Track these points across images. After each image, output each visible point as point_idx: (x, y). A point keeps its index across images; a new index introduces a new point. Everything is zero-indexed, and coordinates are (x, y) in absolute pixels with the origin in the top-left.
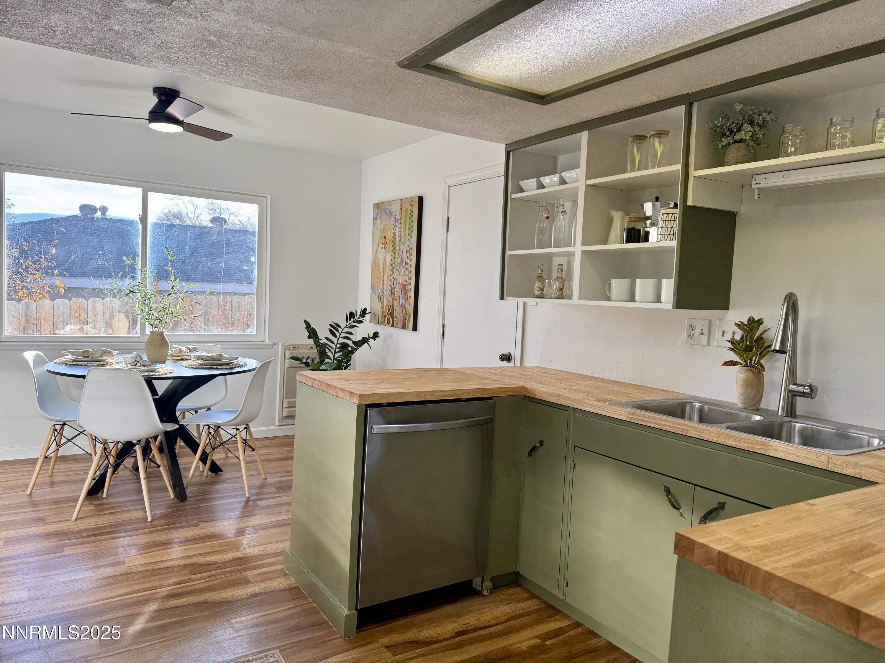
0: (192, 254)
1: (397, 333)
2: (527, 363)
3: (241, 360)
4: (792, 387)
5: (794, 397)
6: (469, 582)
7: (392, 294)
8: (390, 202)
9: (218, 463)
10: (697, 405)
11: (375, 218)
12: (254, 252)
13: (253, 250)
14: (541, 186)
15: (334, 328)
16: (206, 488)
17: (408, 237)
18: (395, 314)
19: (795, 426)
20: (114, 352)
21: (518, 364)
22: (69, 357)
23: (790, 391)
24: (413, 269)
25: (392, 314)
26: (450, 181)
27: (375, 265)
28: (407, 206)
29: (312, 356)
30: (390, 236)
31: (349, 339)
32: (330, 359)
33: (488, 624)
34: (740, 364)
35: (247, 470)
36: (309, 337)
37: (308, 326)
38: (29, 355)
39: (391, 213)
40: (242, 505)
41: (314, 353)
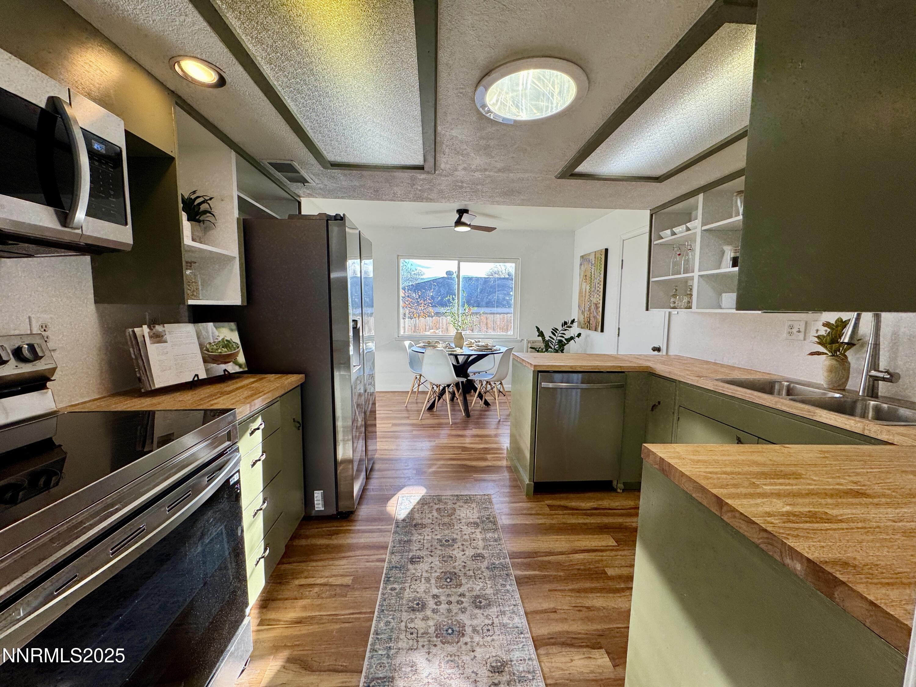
0: (481, 292)
1: (592, 333)
2: (671, 353)
3: (497, 347)
4: (873, 373)
5: (876, 382)
6: (611, 482)
7: (589, 310)
8: (589, 254)
9: (488, 401)
10: (786, 383)
11: (581, 265)
12: (512, 290)
13: (512, 288)
14: (674, 234)
15: (554, 331)
16: (483, 413)
17: (599, 274)
18: (591, 322)
19: (869, 403)
20: (440, 342)
21: (664, 353)
22: (422, 344)
23: (871, 376)
24: (601, 294)
25: (589, 322)
26: (624, 237)
27: (581, 292)
28: (598, 255)
29: (542, 347)
30: (588, 274)
31: (563, 337)
32: (552, 348)
33: (616, 508)
34: (826, 354)
35: (499, 406)
36: (538, 336)
37: (538, 329)
38: (407, 343)
39: (589, 260)
40: (497, 423)
41: (542, 345)
